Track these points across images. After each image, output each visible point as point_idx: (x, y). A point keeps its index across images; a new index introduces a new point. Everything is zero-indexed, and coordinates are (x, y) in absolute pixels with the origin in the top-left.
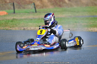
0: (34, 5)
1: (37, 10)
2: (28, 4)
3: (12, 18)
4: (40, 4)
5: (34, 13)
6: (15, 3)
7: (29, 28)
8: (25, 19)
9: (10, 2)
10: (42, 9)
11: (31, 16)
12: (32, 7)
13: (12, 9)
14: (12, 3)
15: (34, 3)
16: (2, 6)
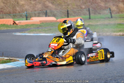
0: (110, 10)
1: (113, 15)
2: (104, 10)
3: (88, 23)
4: (116, 9)
5: (110, 18)
6: (90, 9)
7: (104, 34)
8: (100, 25)
9: (85, 8)
10: (118, 15)
11: (107, 22)
12: (107, 12)
13: (88, 15)
14: (88, 9)
15: (110, 8)
16: (77, 12)
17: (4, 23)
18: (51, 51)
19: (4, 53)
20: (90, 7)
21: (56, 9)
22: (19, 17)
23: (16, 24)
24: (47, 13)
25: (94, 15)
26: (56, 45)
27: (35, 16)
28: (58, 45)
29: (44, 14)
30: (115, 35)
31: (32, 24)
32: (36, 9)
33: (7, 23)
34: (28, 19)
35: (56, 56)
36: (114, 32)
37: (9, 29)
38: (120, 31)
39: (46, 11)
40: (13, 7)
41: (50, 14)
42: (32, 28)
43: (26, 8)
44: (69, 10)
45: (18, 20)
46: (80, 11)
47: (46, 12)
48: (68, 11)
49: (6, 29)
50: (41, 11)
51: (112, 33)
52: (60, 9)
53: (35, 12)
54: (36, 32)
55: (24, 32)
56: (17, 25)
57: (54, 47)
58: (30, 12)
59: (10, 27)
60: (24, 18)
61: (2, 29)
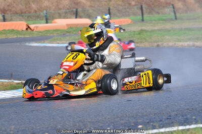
0: (174, 8)
1: (178, 15)
2: (164, 7)
3: (140, 28)
4: (182, 6)
5: (173, 20)
6: (143, 6)
7: (165, 44)
8: (159, 30)
9: (137, 5)
10: (185, 15)
11: (168, 26)
13: (139, 15)
14: (140, 6)
15: (173, 5)
16: (124, 10)
17: (13, 28)
18: (62, 74)
19: (13, 74)
20: (144, 3)
21: (91, 6)
22: (34, 18)
23: (30, 29)
24: (78, 13)
25: (148, 15)
26: (72, 64)
27: (60, 16)
28: (75, 64)
29: (74, 14)
30: (182, 46)
31: (55, 29)
32: (61, 6)
33: (17, 28)
34: (48, 21)
35: (69, 82)
36: (180, 41)
37: (20, 37)
38: (189, 40)
39: (77, 9)
40: (26, 4)
41: (82, 14)
42: (55, 35)
43: (45, 5)
44: (111, 8)
45: (33, 24)
46: (128, 10)
47: (77, 11)
48: (109, 10)
49: (15, 37)
50: (68, 9)
51: (177, 43)
52: (98, 6)
53: (59, 11)
54: (61, 42)
55: (43, 42)
56: (33, 30)
57: (67, 67)
58: (52, 11)
59: (21, 35)
60: (42, 20)
61: (10, 37)
